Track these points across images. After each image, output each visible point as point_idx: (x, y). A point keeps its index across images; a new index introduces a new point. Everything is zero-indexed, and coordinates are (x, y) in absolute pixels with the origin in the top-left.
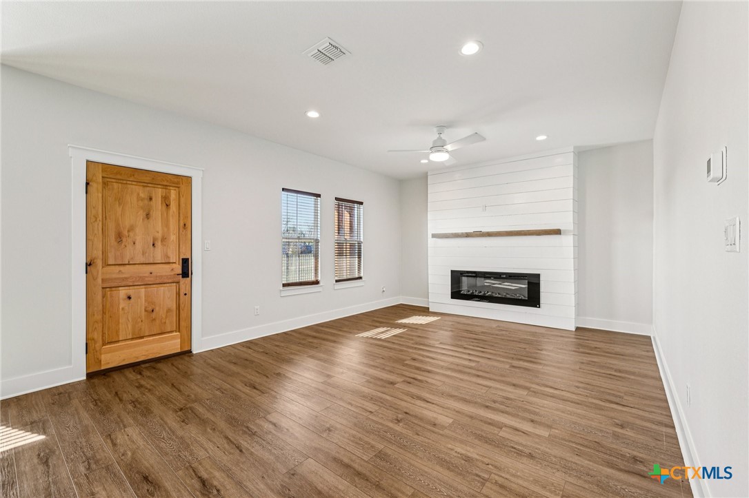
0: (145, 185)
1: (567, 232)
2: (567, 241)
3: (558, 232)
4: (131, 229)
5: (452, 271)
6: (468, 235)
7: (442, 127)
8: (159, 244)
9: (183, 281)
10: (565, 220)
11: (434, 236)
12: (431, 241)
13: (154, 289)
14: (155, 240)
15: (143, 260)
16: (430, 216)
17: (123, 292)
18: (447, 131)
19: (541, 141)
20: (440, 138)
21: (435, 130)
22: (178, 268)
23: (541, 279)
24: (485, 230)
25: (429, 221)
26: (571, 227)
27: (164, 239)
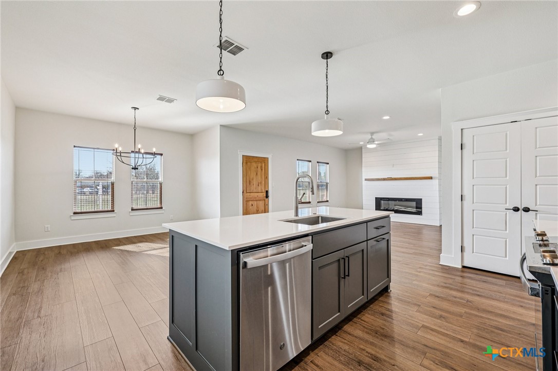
0: (256, 162)
1: (435, 178)
2: (435, 182)
3: (431, 178)
4: (253, 179)
5: (376, 198)
6: (384, 179)
7: (372, 134)
8: (260, 185)
9: (266, 199)
10: (434, 172)
11: (366, 180)
12: (364, 183)
13: (258, 202)
14: (258, 183)
15: (255, 191)
16: (364, 169)
17: (251, 203)
18: (375, 134)
19: (420, 136)
20: (372, 138)
21: (370, 134)
22: (265, 194)
23: (423, 201)
24: (393, 177)
25: (363, 173)
26: (437, 176)
27: (261, 183)
